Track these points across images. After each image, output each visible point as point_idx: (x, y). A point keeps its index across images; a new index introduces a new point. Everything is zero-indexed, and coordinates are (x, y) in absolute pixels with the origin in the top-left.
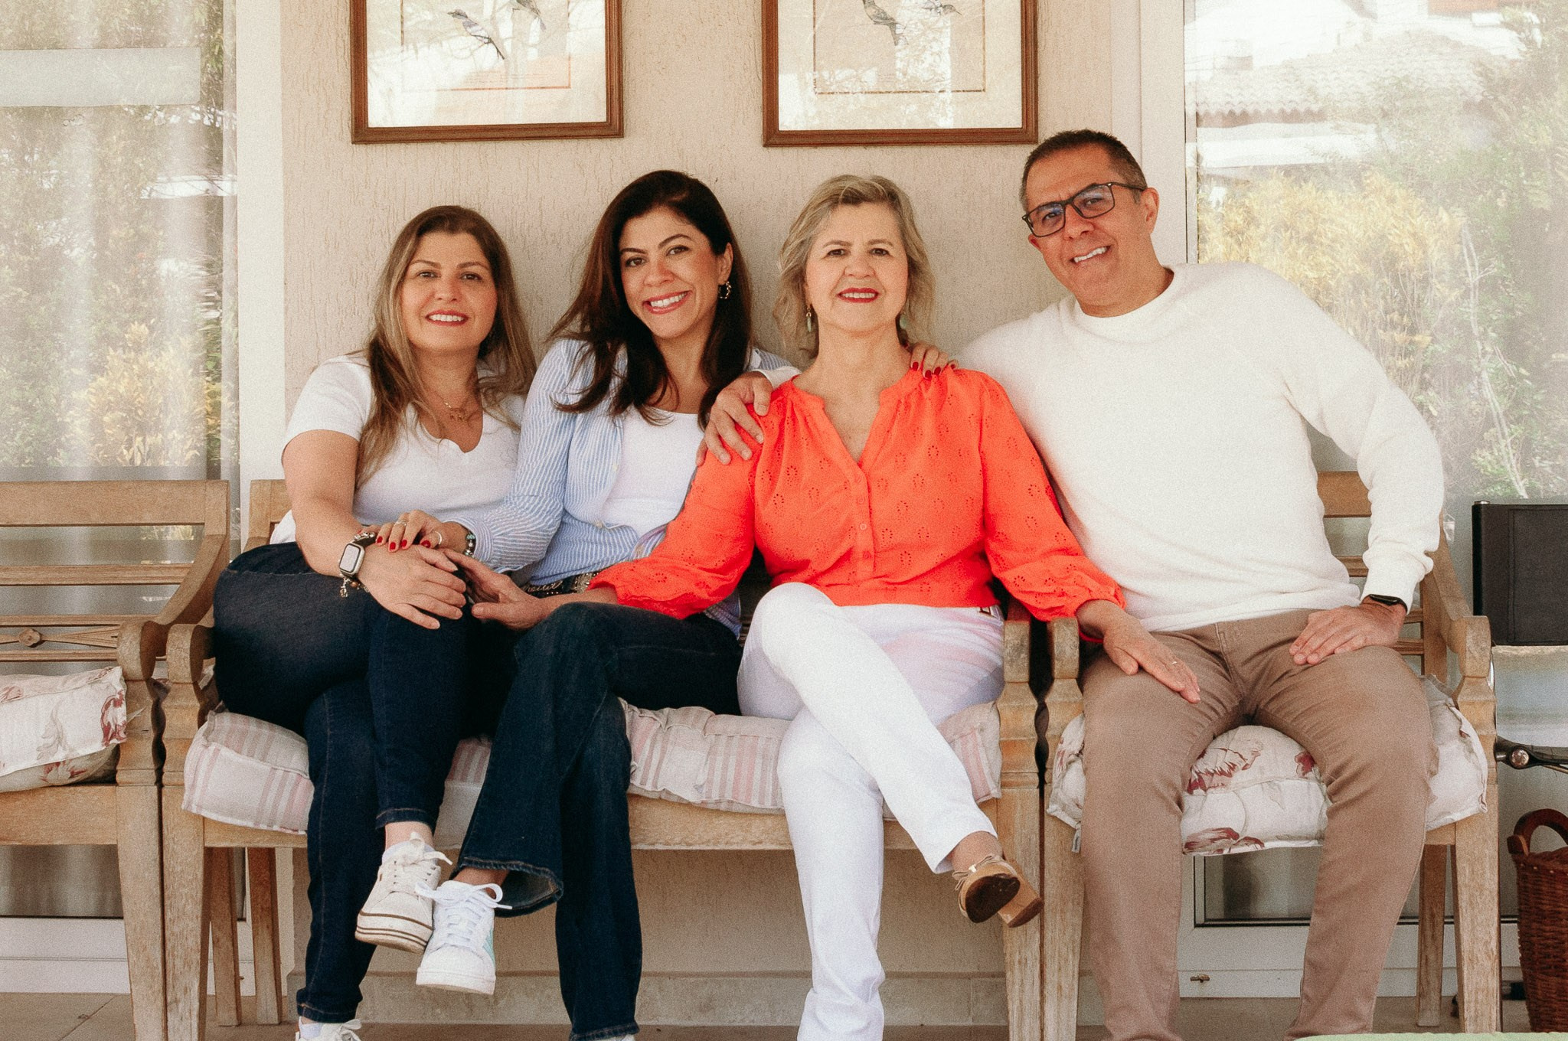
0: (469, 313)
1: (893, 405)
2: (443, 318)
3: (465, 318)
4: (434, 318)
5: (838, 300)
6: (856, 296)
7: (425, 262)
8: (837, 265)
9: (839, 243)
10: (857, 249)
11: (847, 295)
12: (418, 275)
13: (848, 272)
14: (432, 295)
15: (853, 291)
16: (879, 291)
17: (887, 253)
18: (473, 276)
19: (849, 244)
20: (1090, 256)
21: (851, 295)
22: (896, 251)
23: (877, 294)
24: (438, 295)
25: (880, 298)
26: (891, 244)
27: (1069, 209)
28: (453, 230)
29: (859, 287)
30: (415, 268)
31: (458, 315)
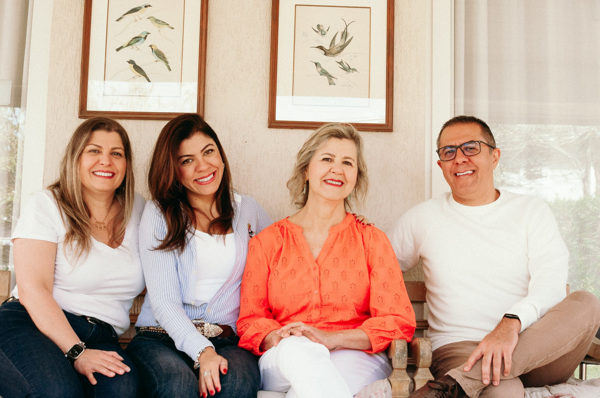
0: (115, 172)
1: (335, 235)
2: (103, 174)
3: (114, 174)
4: (98, 173)
5: (324, 183)
6: (334, 183)
7: (95, 145)
8: (327, 166)
9: (329, 154)
10: (338, 160)
11: (329, 181)
12: (90, 151)
13: (332, 171)
14: (98, 162)
15: (333, 180)
16: (344, 182)
17: (351, 164)
18: (118, 154)
19: (334, 156)
20: (465, 173)
21: (331, 182)
22: (355, 164)
23: (342, 183)
24: (101, 163)
25: (344, 185)
26: (353, 160)
27: (459, 150)
28: (109, 130)
29: (336, 179)
30: (89, 148)
31: (110, 172)
